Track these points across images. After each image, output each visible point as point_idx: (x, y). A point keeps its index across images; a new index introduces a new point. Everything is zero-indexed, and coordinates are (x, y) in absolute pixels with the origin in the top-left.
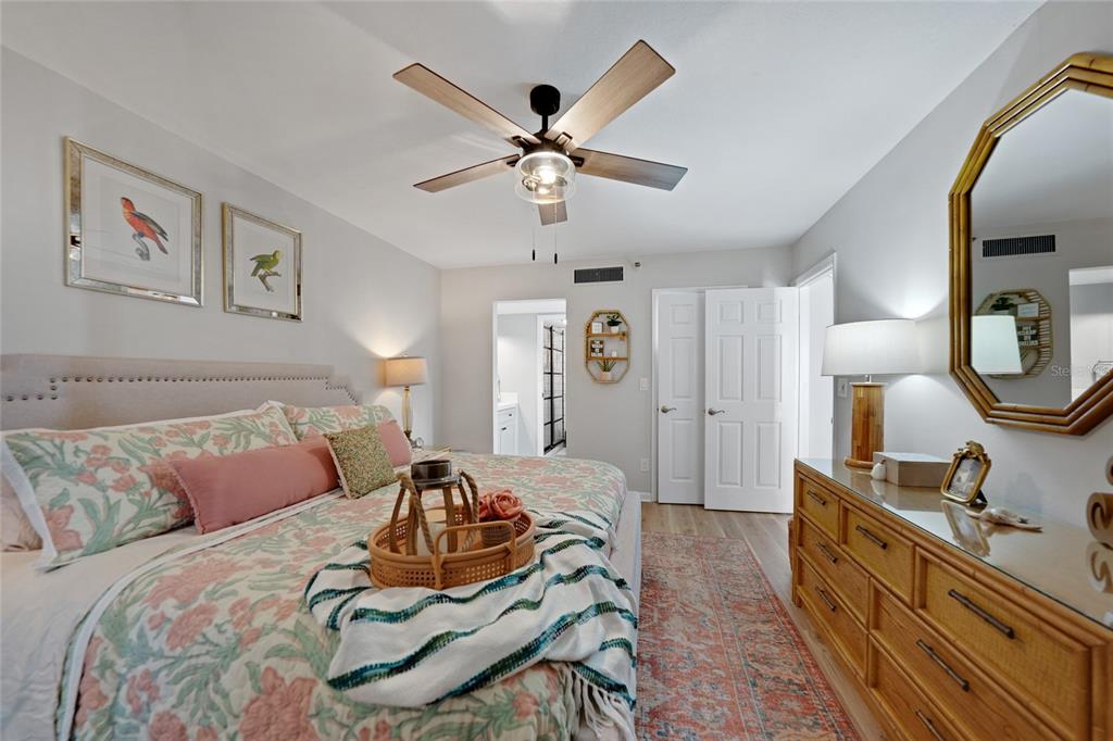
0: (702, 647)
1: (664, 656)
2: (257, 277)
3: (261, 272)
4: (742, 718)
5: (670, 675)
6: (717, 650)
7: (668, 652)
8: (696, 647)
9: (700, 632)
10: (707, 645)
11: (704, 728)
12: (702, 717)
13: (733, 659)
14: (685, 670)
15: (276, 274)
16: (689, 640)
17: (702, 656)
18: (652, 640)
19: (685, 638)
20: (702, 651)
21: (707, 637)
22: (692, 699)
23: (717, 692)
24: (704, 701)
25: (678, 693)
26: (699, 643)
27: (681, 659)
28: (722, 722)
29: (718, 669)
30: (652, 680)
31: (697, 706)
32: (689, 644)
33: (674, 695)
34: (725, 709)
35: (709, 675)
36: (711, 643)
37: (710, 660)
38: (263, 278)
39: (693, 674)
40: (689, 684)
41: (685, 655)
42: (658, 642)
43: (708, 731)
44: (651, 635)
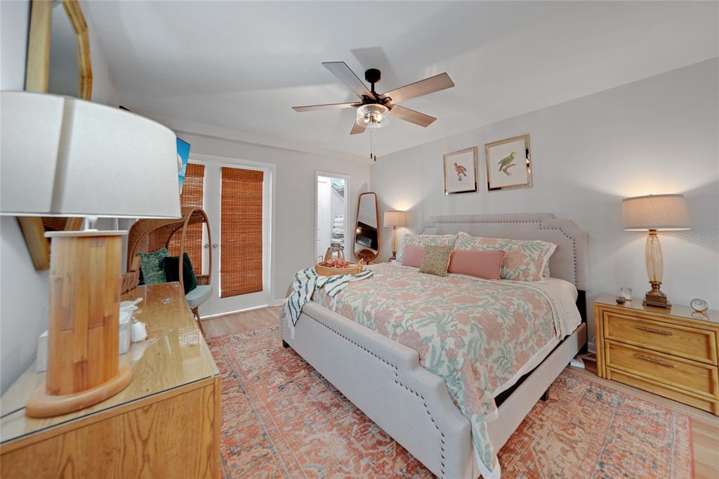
0: (307, 441)
1: (324, 417)
2: (502, 171)
3: (504, 167)
4: (268, 411)
5: (314, 408)
6: (295, 446)
7: (325, 420)
8: (311, 437)
9: (316, 454)
10: (305, 445)
11: (284, 396)
12: (287, 400)
13: (282, 446)
14: (308, 415)
15: (513, 165)
16: (319, 440)
17: (303, 433)
18: (341, 421)
19: (322, 440)
20: (306, 436)
21: (308, 453)
22: (295, 404)
23: (285, 415)
24: (290, 407)
25: (304, 402)
26: (311, 442)
27: (314, 422)
28: (277, 404)
29: (289, 431)
30: (321, 400)
31: (291, 403)
32: (316, 436)
33: (305, 400)
34: (277, 409)
35: (292, 422)
36: (303, 449)
37: (297, 433)
38: (505, 171)
39: (301, 417)
40: (301, 410)
41: (313, 426)
42: (335, 423)
43: (282, 396)
44: (344, 425)
